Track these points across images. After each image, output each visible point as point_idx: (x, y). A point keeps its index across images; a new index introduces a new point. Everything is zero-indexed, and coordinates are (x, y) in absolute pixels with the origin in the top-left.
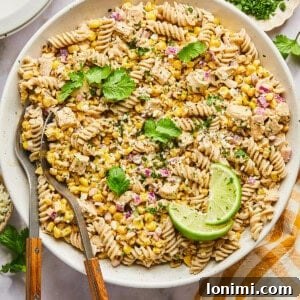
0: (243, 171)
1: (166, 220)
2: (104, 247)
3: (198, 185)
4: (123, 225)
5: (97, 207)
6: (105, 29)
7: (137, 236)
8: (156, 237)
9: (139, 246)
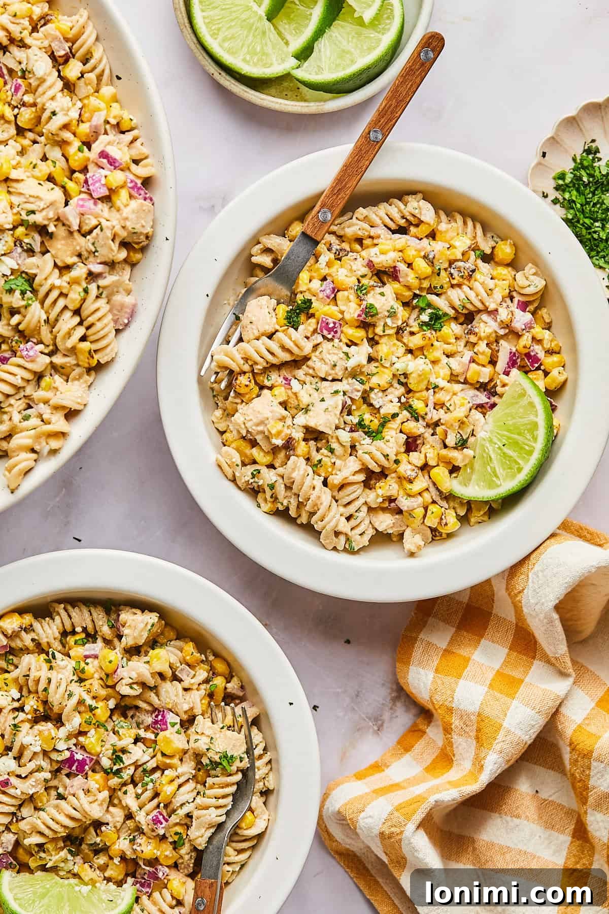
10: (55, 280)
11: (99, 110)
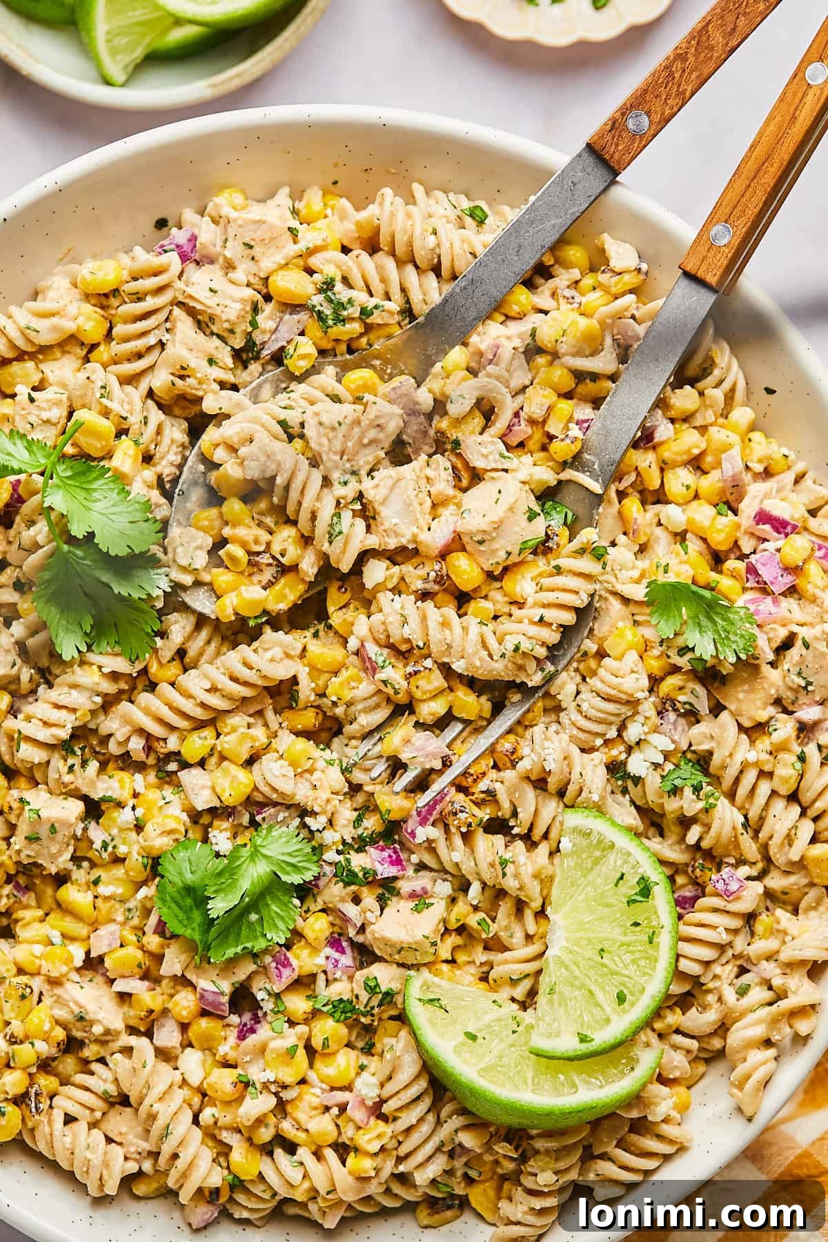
0: (697, 847)
1: (395, 1044)
2: (155, 1155)
3: (520, 906)
4: (227, 1064)
5: (124, 997)
6: (139, 297)
7: (282, 1107)
8: (357, 1114)
9: (291, 1148)
10: (747, 752)
11: (727, 447)
